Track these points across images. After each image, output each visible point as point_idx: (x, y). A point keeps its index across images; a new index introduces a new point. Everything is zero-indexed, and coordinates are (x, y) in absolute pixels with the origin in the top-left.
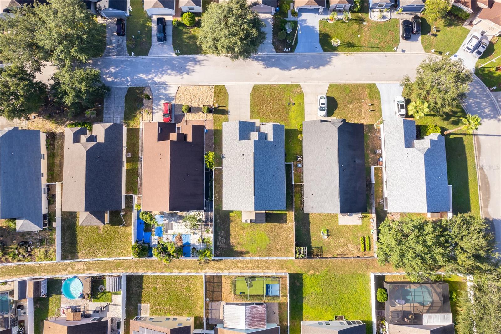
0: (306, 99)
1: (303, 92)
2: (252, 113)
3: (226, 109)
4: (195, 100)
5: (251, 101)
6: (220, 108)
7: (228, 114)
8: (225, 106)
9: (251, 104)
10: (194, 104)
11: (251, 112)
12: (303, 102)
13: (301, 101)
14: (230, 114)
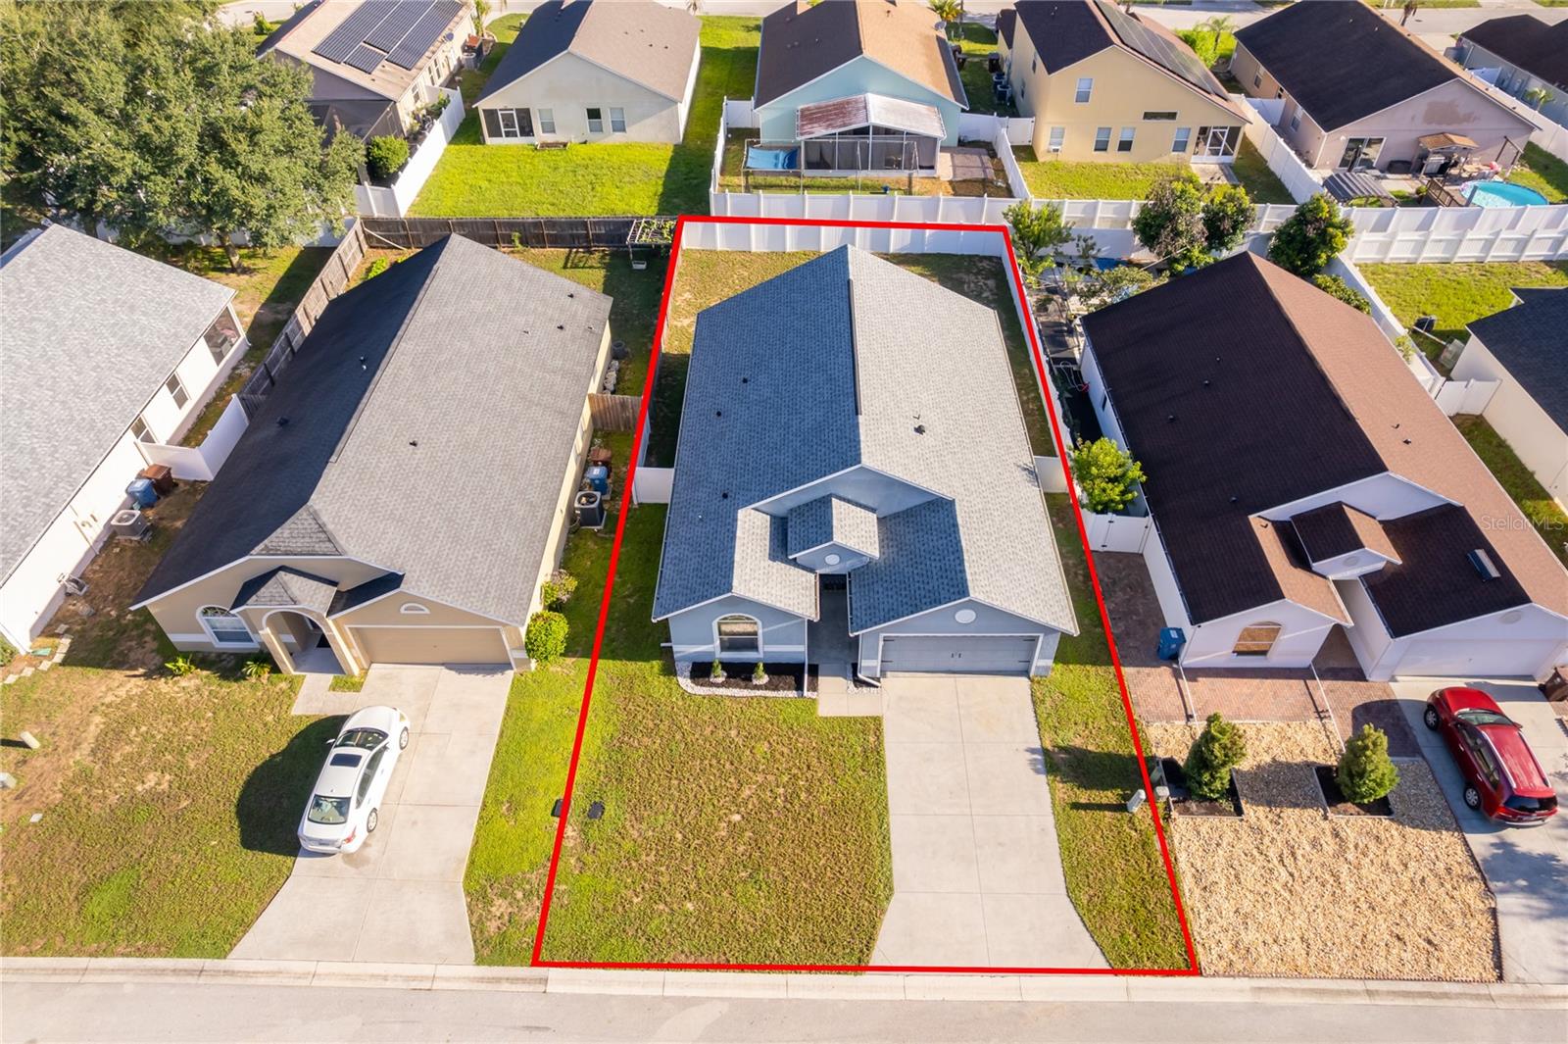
0: (461, 838)
1: (464, 901)
2: (873, 759)
3: (1066, 791)
4: (1315, 856)
5: (886, 838)
6: (1110, 796)
7: (1045, 752)
8: (1076, 806)
9: (882, 817)
10: (1312, 832)
11: (880, 763)
12: (484, 820)
13: (502, 825)
14: (1033, 751)
